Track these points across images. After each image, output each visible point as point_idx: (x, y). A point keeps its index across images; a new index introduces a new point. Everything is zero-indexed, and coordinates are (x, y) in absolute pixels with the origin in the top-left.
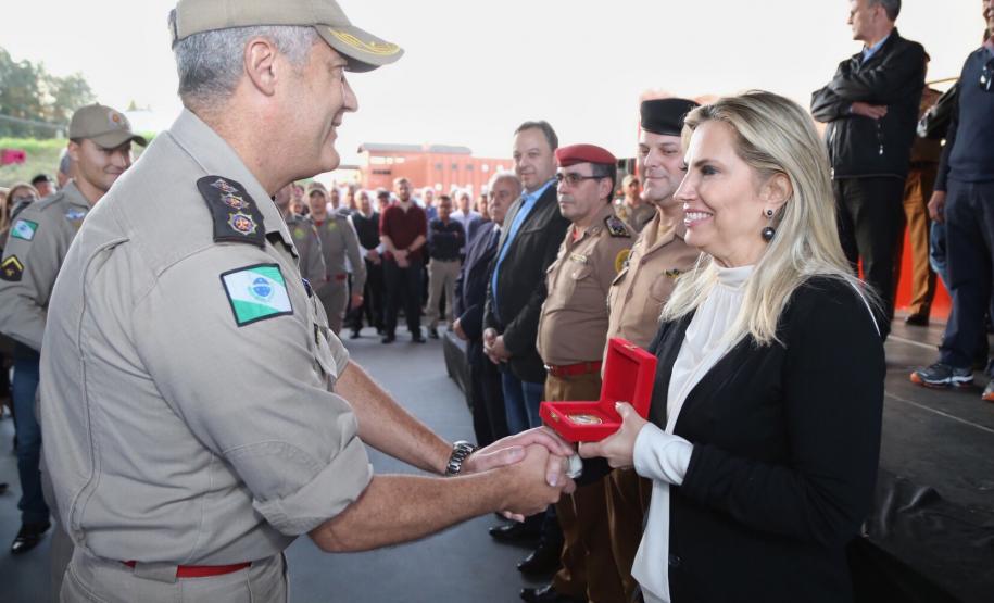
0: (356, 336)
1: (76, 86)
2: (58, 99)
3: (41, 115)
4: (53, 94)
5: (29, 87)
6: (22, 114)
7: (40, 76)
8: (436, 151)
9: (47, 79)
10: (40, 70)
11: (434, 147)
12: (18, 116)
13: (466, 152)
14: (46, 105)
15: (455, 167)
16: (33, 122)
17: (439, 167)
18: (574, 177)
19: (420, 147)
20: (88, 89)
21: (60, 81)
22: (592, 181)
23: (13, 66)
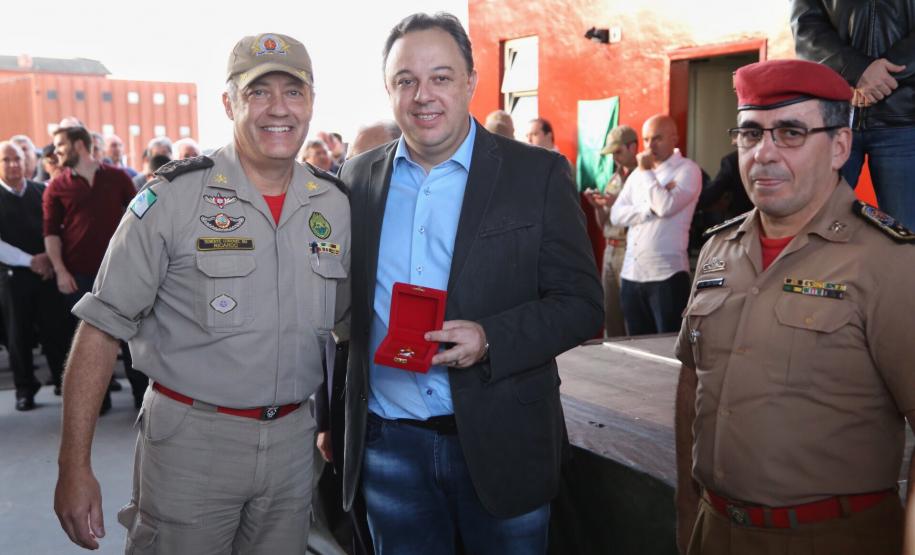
0: (29, 405)
8: (43, 68)
11: (36, 61)
13: (98, 71)
15: (80, 96)
17: (53, 95)
18: (788, 128)
19: (14, 60)
22: (822, 136)
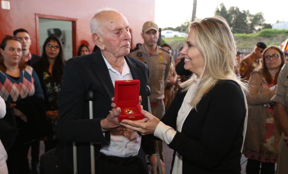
1: (258, 17)
2: (252, 22)
3: (246, 27)
4: (251, 20)
5: (244, 19)
6: (241, 27)
7: (248, 15)
9: (250, 16)
10: (248, 13)
12: (239, 28)
14: (248, 24)
16: (243, 30)
20: (262, 18)
21: (254, 16)
23: (240, 13)
